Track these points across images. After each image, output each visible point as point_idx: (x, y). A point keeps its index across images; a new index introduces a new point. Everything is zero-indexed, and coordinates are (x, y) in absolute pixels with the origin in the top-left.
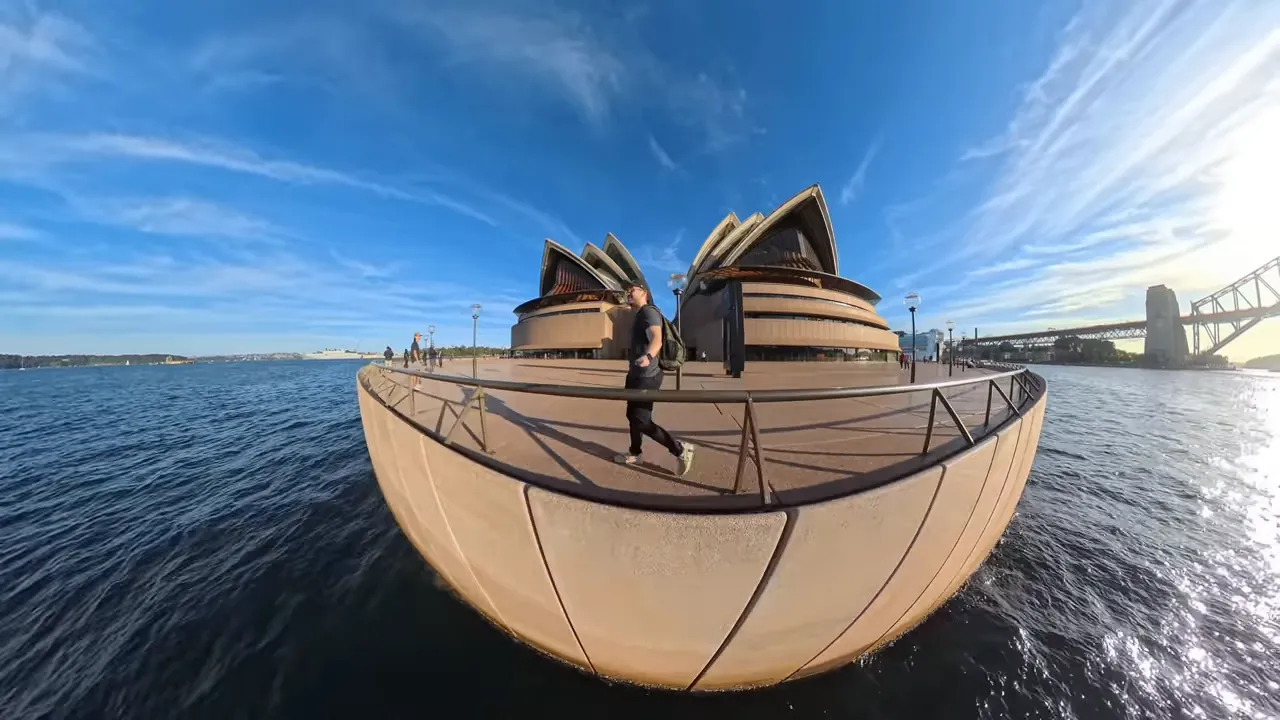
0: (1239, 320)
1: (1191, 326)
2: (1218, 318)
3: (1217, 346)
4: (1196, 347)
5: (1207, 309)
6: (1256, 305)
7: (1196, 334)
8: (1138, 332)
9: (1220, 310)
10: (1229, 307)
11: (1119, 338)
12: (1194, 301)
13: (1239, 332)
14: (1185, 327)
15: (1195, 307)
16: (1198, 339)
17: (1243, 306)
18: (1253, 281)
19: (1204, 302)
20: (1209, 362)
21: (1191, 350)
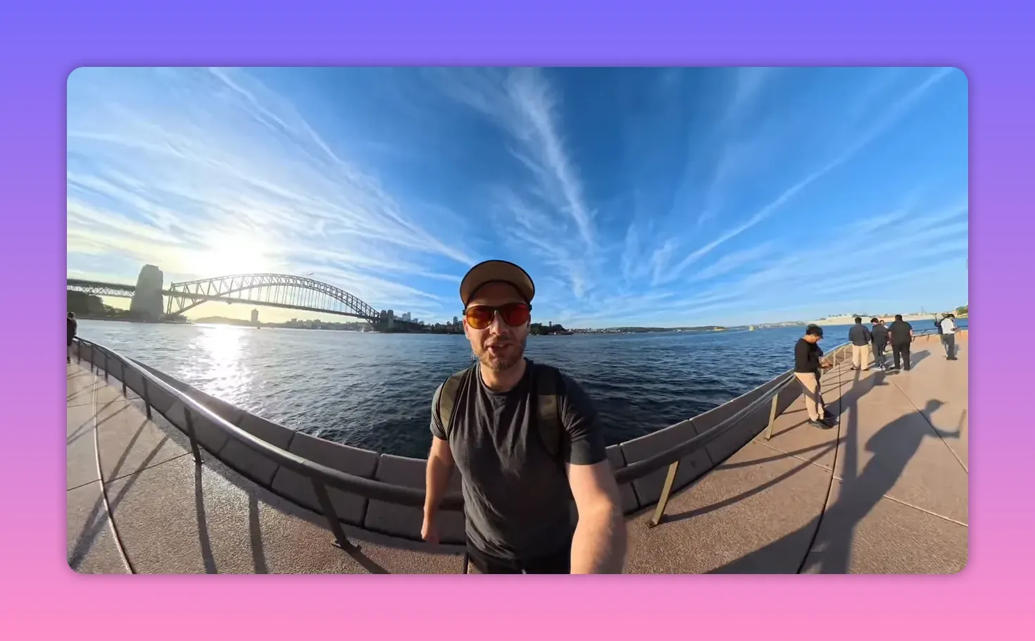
0: (196, 299)
1: (168, 297)
2: (185, 295)
3: (182, 311)
4: (169, 310)
5: (180, 289)
6: (206, 294)
7: (170, 303)
8: (126, 293)
9: (187, 292)
10: (193, 291)
11: (107, 295)
12: (174, 282)
13: (194, 305)
14: (164, 297)
15: (173, 285)
16: (170, 305)
17: (200, 292)
18: (208, 283)
19: (180, 284)
20: (175, 319)
21: (165, 311)
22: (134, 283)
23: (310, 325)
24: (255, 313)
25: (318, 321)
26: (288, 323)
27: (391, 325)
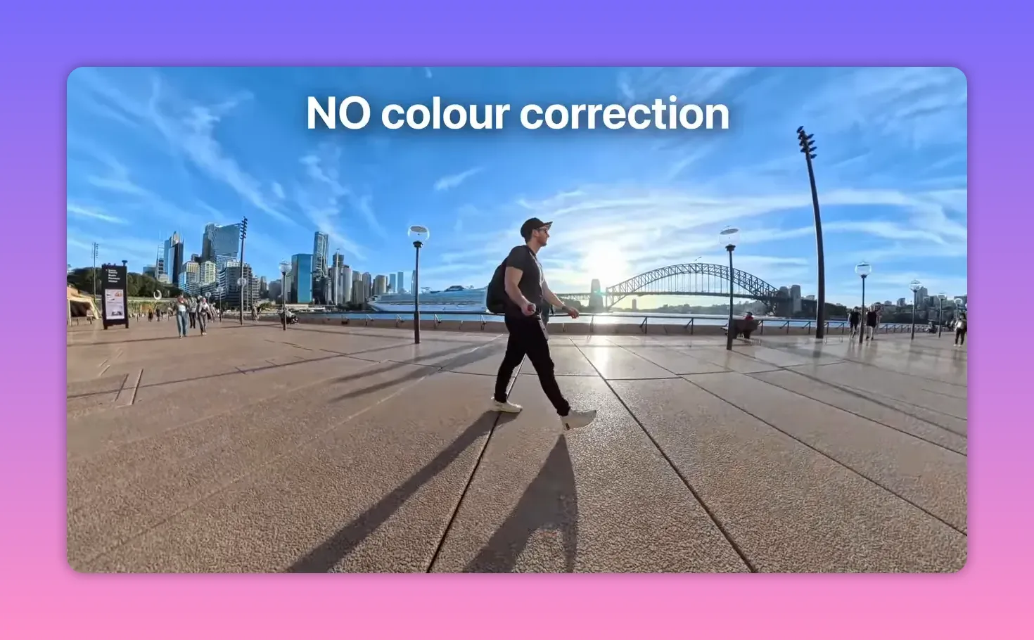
3: (613, 304)
5: (611, 291)
15: (607, 289)
16: (607, 301)
17: (622, 291)
22: (589, 291)
23: (680, 311)
24: (634, 302)
25: (687, 306)
26: (661, 308)
27: (797, 308)
